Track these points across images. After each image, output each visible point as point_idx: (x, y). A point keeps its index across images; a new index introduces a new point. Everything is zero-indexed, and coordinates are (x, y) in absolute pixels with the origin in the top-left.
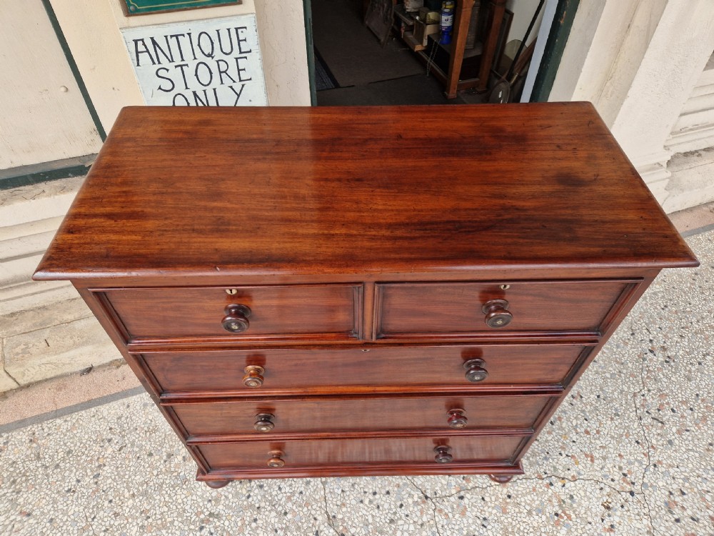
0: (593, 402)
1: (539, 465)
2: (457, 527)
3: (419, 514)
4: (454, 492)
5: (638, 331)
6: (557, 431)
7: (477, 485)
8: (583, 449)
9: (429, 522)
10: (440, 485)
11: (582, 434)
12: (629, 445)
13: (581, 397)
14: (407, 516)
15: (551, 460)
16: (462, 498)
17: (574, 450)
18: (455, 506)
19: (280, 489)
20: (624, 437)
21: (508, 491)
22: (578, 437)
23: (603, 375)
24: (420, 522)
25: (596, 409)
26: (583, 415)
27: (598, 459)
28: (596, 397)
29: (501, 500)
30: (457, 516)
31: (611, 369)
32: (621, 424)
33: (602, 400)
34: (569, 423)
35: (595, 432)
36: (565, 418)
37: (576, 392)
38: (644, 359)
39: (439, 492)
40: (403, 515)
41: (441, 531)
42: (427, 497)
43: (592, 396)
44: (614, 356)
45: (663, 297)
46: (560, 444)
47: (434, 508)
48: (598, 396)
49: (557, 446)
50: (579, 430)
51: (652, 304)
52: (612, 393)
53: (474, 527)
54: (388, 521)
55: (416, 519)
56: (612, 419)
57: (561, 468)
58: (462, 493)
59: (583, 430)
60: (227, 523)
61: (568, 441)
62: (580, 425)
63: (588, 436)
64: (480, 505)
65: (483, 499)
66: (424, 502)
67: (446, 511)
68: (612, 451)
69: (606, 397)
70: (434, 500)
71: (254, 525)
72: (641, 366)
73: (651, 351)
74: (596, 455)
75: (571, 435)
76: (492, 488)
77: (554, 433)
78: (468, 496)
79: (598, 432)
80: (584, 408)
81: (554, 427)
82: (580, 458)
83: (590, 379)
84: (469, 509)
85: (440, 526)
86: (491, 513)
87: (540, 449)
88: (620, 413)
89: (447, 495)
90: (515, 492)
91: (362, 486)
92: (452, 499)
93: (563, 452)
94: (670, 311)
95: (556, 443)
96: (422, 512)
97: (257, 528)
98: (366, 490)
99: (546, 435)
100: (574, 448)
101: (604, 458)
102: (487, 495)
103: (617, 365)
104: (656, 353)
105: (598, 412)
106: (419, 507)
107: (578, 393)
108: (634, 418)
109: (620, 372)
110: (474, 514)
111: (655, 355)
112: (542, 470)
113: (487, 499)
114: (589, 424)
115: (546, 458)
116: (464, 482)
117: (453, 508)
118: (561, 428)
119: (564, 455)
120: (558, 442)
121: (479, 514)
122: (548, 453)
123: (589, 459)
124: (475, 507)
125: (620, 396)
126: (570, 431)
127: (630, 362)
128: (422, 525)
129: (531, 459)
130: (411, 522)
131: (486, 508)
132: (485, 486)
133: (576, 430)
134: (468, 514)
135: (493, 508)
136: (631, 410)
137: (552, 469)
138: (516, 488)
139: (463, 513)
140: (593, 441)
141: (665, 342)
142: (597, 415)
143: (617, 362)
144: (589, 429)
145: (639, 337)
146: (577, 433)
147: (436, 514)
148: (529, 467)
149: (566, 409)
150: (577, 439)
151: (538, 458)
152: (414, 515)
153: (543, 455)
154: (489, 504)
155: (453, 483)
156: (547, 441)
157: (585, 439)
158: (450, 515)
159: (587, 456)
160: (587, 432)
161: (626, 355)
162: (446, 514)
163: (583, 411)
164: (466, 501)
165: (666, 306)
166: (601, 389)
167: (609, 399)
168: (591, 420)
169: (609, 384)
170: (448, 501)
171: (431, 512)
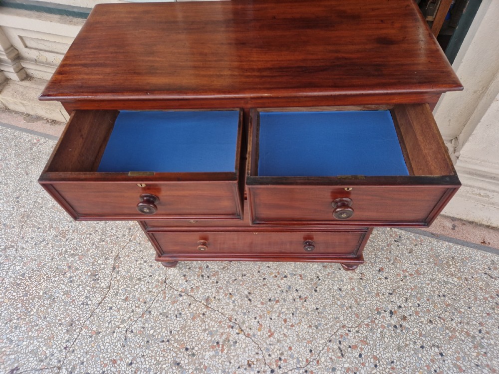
0: (310, 310)
2: (164, 306)
4: (180, 290)
5: (398, 295)
6: (268, 306)
7: (194, 296)
8: (272, 327)
9: (154, 293)
10: (177, 282)
11: (280, 319)
12: (303, 348)
13: (305, 301)
14: (148, 282)
15: (246, 317)
16: (181, 295)
17: (266, 323)
18: (174, 296)
19: (112, 229)
20: (306, 341)
21: (206, 312)
22: (276, 318)
23: (336, 300)
24: (150, 290)
25: (307, 314)
26: (294, 310)
27: (274, 338)
28: (315, 308)
29: (198, 312)
30: (170, 301)
31: (346, 301)
32: (313, 333)
33: (317, 313)
34: (280, 308)
35: (290, 324)
36: (281, 303)
37: (306, 296)
38: (379, 313)
39: (173, 284)
40: (147, 281)
41: (155, 301)
42: (165, 282)
43: (313, 306)
44: (358, 296)
45: (451, 289)
46: (262, 313)
47: (163, 289)
48: (317, 309)
49: (258, 313)
50: (281, 315)
51: (434, 287)
52: (329, 314)
53: (171, 312)
54: (138, 278)
55: (150, 287)
56: (310, 326)
57: (247, 324)
58: (183, 294)
59: (284, 317)
60: (80, 227)
61: (268, 316)
62: (286, 314)
63: (283, 323)
64: (185, 306)
65: (190, 304)
66: (162, 283)
67: (167, 295)
68: (288, 341)
69: (321, 313)
70: (167, 286)
71: (88, 236)
72: (370, 315)
73: (391, 313)
74: (276, 335)
75: (273, 314)
76: (200, 304)
77: (265, 306)
78: (185, 297)
79: (292, 326)
80: (300, 308)
81: (269, 303)
82: (264, 329)
83: (324, 296)
84: (178, 303)
85: (157, 299)
86: (186, 314)
87: (247, 306)
88: (319, 328)
89: (176, 289)
90: (209, 315)
91: (144, 254)
92: (176, 292)
93: (258, 318)
94: (444, 301)
95: (260, 311)
96: (156, 286)
97: (88, 238)
98: (144, 257)
99: (259, 303)
100: (267, 322)
101: (279, 341)
102: (194, 304)
103: (353, 302)
104: (394, 316)
105: (306, 316)
106: (157, 283)
107: (306, 298)
108: (325, 337)
109: (350, 307)
110: (178, 307)
111: (391, 317)
112: (235, 317)
113: (192, 306)
114: (292, 318)
115: (245, 314)
116: (190, 290)
117: (171, 296)
118: (272, 307)
119: (257, 320)
120: (261, 311)
121: (180, 309)
122: (249, 312)
123: (269, 334)
124: (182, 305)
125: (331, 320)
126: (276, 312)
127: (366, 308)
128: (150, 292)
129: (236, 307)
130: (147, 286)
131: (186, 310)
132: (198, 299)
133: (280, 314)
134: (175, 305)
135: (190, 313)
136: (329, 332)
137: (242, 321)
138: (212, 314)
139: (173, 303)
140: (283, 327)
141: (410, 315)
142: (303, 317)
143: (356, 301)
144: (288, 320)
145: (394, 298)
146: (278, 316)
147: (161, 292)
148: (230, 310)
149: (287, 299)
150: (275, 319)
151: (241, 310)
152: (151, 285)
153: (245, 311)
154: (190, 309)
155: (184, 286)
156: (256, 306)
157: (280, 323)
158: (167, 298)
159: (270, 331)
160: (285, 321)
161: (369, 302)
162: (165, 297)
163: (297, 309)
164: (181, 299)
165: (444, 296)
166: (324, 307)
167: (323, 315)
168: (296, 317)
169: (334, 308)
170: (173, 292)
171: (160, 290)
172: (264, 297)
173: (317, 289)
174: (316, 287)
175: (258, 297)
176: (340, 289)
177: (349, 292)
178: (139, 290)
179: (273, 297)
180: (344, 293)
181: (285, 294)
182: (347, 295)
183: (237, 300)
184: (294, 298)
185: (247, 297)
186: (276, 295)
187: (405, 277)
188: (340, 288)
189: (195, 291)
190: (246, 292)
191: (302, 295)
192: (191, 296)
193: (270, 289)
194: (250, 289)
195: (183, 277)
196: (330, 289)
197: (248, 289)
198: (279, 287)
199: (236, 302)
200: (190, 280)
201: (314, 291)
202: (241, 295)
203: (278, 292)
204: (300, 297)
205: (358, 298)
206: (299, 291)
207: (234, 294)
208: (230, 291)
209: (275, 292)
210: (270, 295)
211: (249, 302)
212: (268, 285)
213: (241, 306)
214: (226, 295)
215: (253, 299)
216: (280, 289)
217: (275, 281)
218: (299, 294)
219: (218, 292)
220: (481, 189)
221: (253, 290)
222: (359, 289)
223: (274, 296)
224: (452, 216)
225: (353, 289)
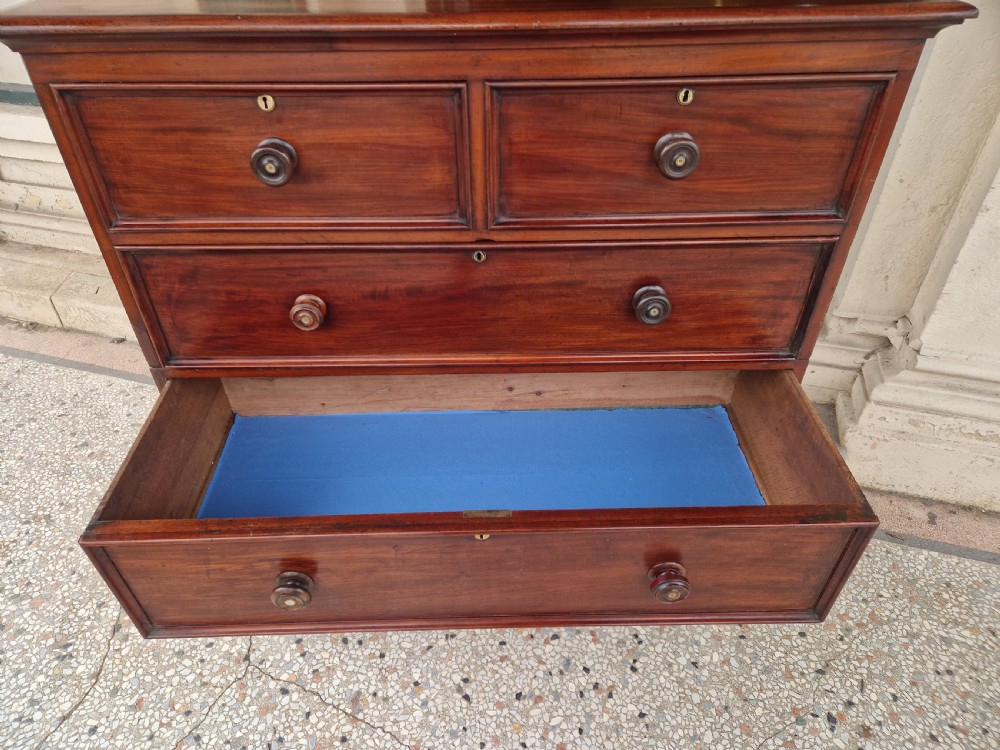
0: (623, 718)
1: (433, 734)
2: (237, 721)
3: (216, 669)
4: (284, 677)
5: (840, 674)
6: (513, 712)
7: (321, 692)
9: (216, 687)
10: (278, 656)
11: (549, 745)
13: (610, 696)
14: (202, 661)
15: (457, 742)
16: (285, 692)
18: (266, 694)
21: (350, 733)
22: (538, 744)
23: (688, 692)
24: (205, 679)
25: (617, 729)
26: (583, 720)
28: (637, 713)
29: (328, 735)
30: (254, 708)
31: (713, 693)
33: (642, 725)
34: (546, 717)
36: (548, 704)
37: (610, 683)
38: (800, 721)
39: (268, 664)
40: (199, 657)
41: (215, 709)
42: (247, 658)
43: (631, 707)
44: (741, 679)
45: (962, 655)
46: (498, 732)
47: (240, 676)
48: (642, 715)
49: (490, 730)
50: (551, 736)
51: (920, 652)
52: (674, 729)
53: (257, 737)
54: (177, 650)
55: (206, 672)
58: (292, 687)
59: (558, 740)
61: (515, 737)
62: (563, 731)
64: (295, 718)
65: (308, 714)
66: (237, 661)
67: (249, 692)
69: (655, 726)
70: (250, 668)
72: (780, 727)
73: (830, 718)
75: (529, 734)
76: (335, 711)
77: (506, 711)
78: (295, 696)
80: (597, 713)
81: (516, 703)
83: (656, 681)
84: (276, 713)
85: (220, 702)
86: (296, 739)
87: (460, 715)
89: (273, 675)
90: (358, 740)
92: (272, 684)
93: (489, 745)
94: (951, 685)
95: (494, 725)
96: (222, 669)
99: (491, 705)
102: (319, 714)
103: (731, 695)
104: (839, 728)
105: (614, 735)
106: (226, 663)
107: (613, 687)
109: (726, 708)
110: (276, 722)
111: (832, 729)
112: (429, 744)
113: (313, 719)
114: (578, 741)
115: (454, 734)
116: (310, 676)
117: (260, 695)
118: (526, 714)
120: (498, 726)
121: (281, 728)
122: (465, 729)
124: (287, 715)
125: (682, 742)
126: (535, 726)
127: (765, 708)
128: (205, 684)
129: (431, 718)
130: (198, 671)
131: (297, 729)
132: (329, 701)
133: (546, 731)
134: (269, 717)
135: (307, 736)
138: (366, 737)
139: (264, 710)
141: (880, 724)
142: (608, 738)
143: (738, 691)
144: (569, 747)
145: (829, 682)
146: (543, 738)
147: (234, 686)
148: (415, 725)
149: (564, 693)
151: (443, 724)
152: (209, 667)
153: (455, 726)
154: (308, 728)
155: (296, 668)
156: (482, 713)
158: (248, 700)
161: (770, 694)
162: (244, 696)
163: (590, 717)
164: (286, 699)
165: (949, 672)
166: (660, 709)
167: (658, 731)
168: (590, 737)
169: (684, 712)
170: (264, 683)
171: (231, 679)
172: (503, 689)
173: (638, 665)
174: (635, 661)
175: (487, 689)
176: (694, 664)
177: (718, 670)
178: (176, 680)
179: (527, 690)
180: (705, 672)
181: (556, 679)
182: (714, 678)
183: (433, 700)
184: (581, 688)
185: (459, 689)
186: (535, 683)
187: (848, 630)
188: (693, 660)
189: (324, 679)
190: (457, 679)
191: (600, 682)
192: (314, 693)
193: (518, 669)
194: (466, 669)
195: (294, 646)
196: (670, 665)
197: (462, 670)
198: (541, 662)
199: (430, 704)
200: (312, 651)
201: (629, 671)
202: (443, 685)
203: (540, 674)
204: (596, 686)
205: (743, 684)
206: (591, 672)
207: (427, 684)
208: (416, 677)
209: (531, 675)
210: (520, 685)
211: (465, 703)
212: (514, 658)
213: (443, 715)
214: (404, 687)
215: (475, 696)
216: (543, 667)
217: (530, 648)
218: (594, 680)
219: (384, 680)
220: (978, 419)
221: (475, 670)
222: (741, 662)
223: (530, 685)
224: (922, 494)
225: (726, 662)
